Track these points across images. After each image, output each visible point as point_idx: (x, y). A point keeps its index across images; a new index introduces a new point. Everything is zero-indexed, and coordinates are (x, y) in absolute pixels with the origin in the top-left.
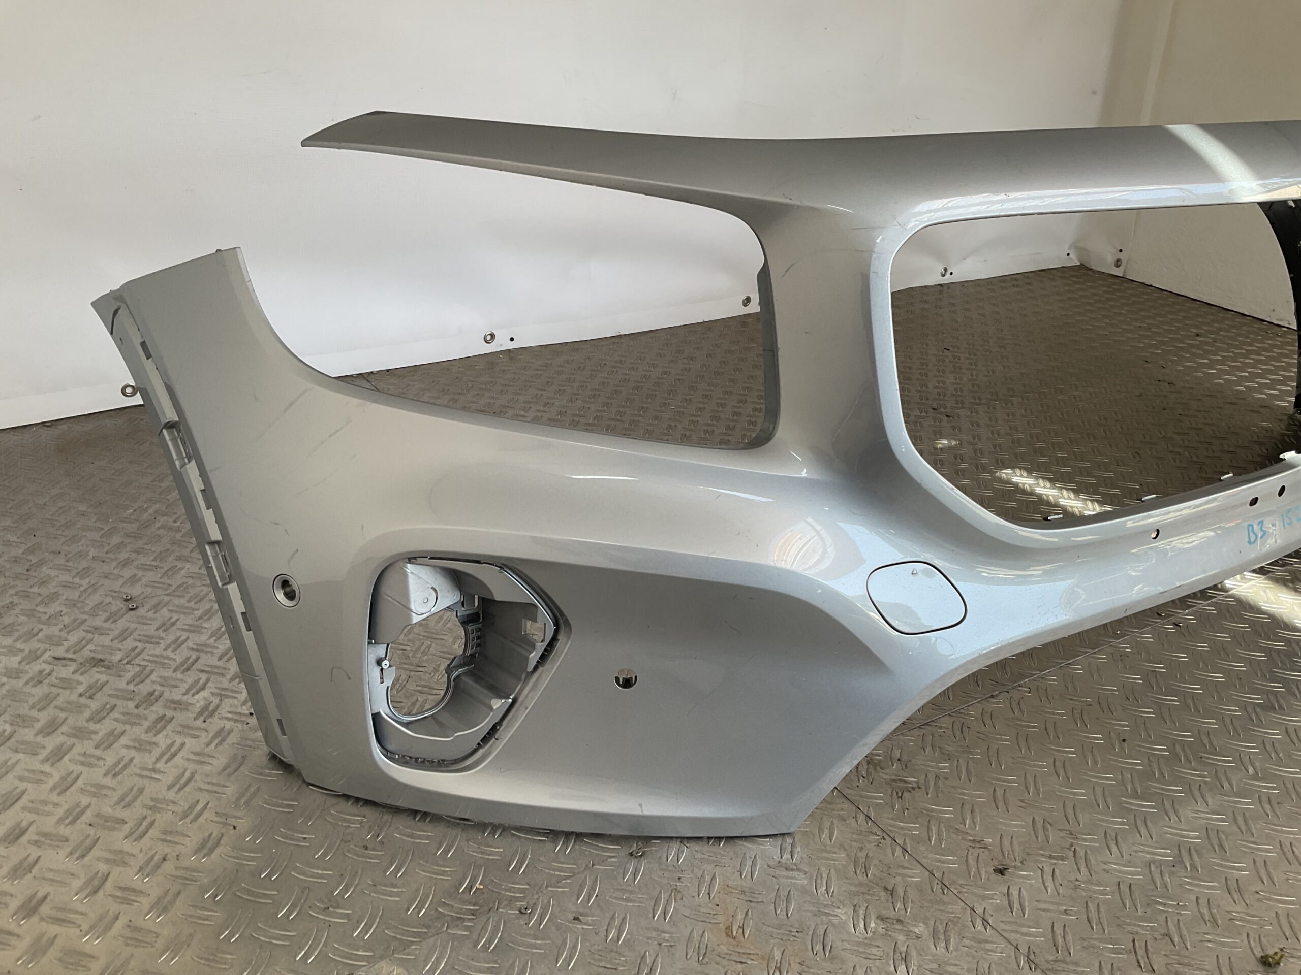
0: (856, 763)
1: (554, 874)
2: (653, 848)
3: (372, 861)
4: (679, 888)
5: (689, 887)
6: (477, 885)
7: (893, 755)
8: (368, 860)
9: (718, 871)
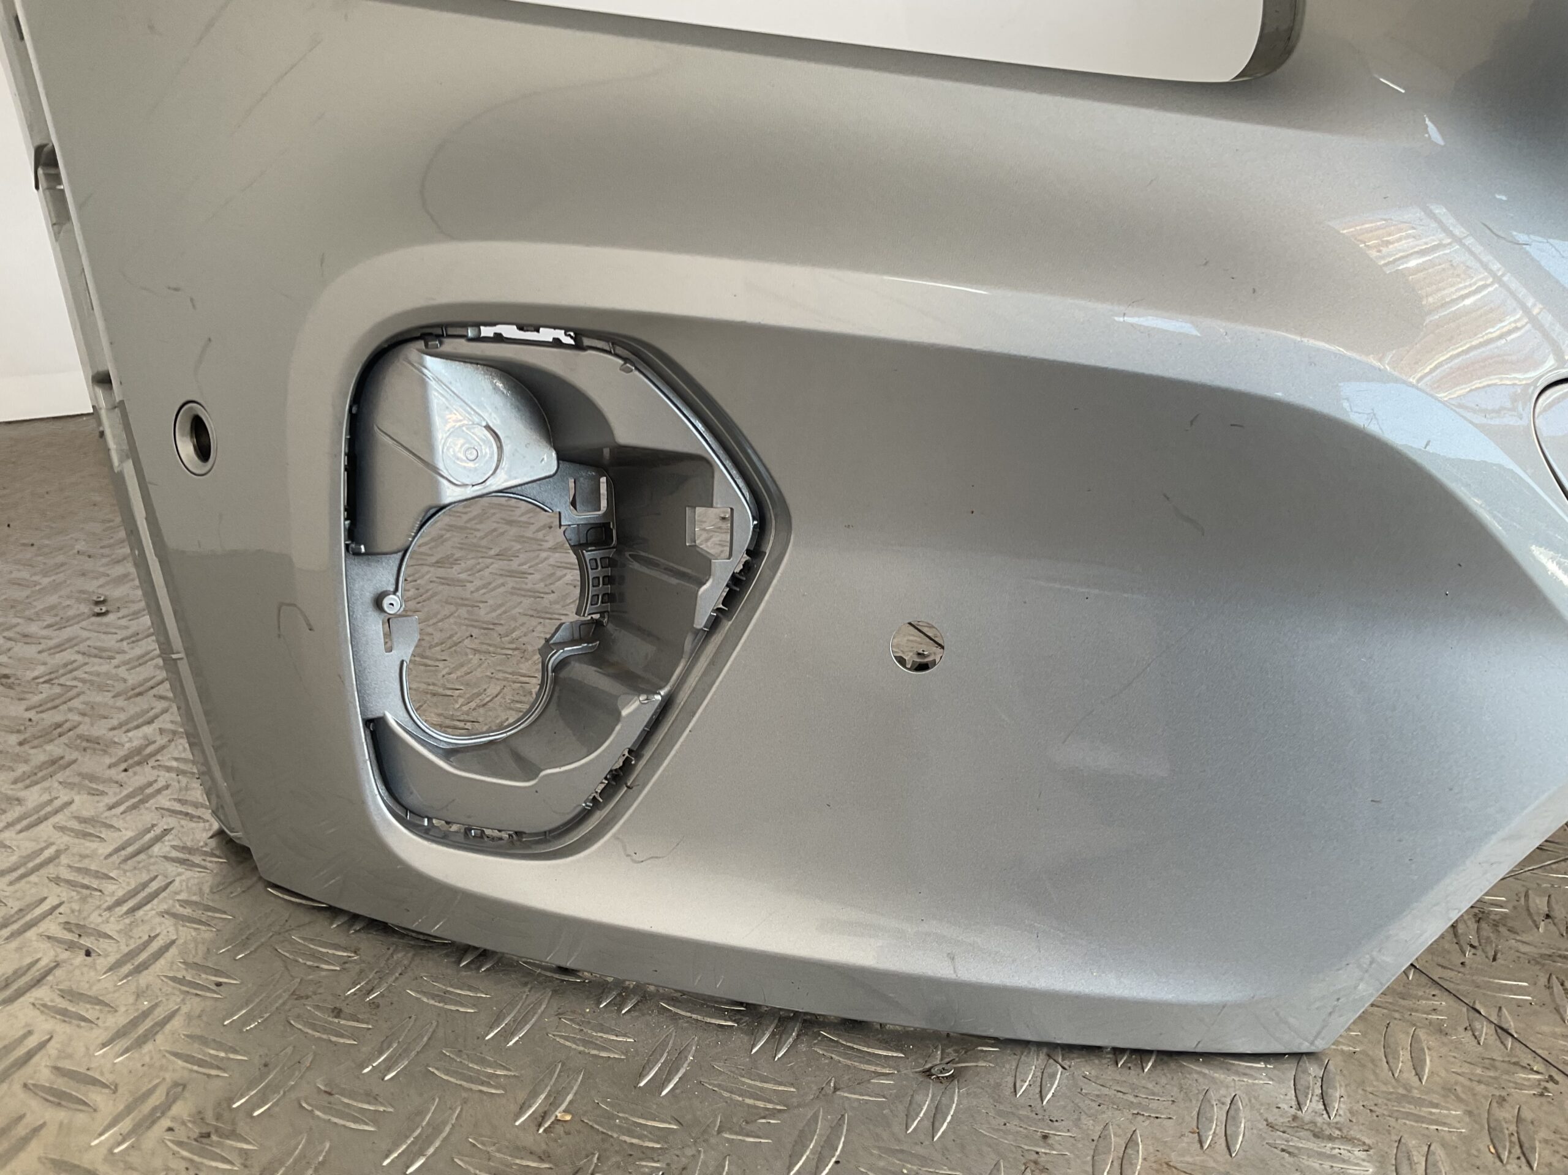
0: (1454, 916)
1: (742, 1104)
2: (981, 1064)
3: (342, 1041)
4: (1043, 1159)
5: (1068, 1161)
6: (559, 1114)
7: (1532, 905)
8: (334, 1039)
9: (1142, 1127)
